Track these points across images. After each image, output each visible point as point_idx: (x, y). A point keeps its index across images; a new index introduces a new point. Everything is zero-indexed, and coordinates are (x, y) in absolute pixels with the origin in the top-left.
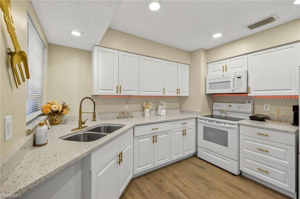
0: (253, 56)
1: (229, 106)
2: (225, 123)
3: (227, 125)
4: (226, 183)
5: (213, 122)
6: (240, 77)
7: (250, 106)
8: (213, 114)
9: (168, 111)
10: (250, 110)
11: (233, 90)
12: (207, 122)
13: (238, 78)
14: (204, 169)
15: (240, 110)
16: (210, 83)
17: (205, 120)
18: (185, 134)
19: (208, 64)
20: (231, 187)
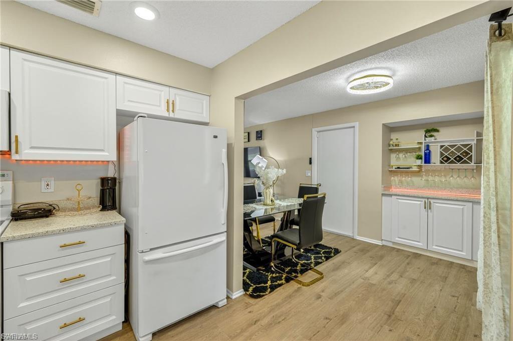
7: (8, 185)
10: (9, 197)
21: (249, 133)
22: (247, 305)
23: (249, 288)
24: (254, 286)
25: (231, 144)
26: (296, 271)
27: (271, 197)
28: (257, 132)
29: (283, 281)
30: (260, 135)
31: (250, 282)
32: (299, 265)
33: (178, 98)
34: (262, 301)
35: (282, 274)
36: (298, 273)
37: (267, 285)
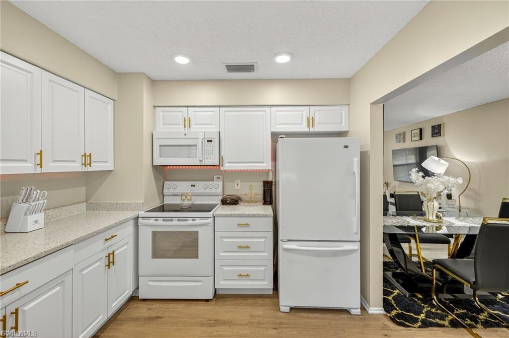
0: (226, 111)
1: (192, 186)
2: (194, 219)
3: (198, 221)
4: (202, 324)
5: (172, 220)
6: (211, 141)
7: (220, 183)
8: (164, 203)
9: (50, 212)
10: (220, 191)
11: (201, 161)
12: (161, 222)
13: (208, 141)
14: (160, 320)
15: (208, 191)
16: (160, 146)
17: (156, 219)
18: (113, 263)
19: (155, 107)
20: (210, 326)
21: (421, 130)
22: (385, 327)
23: (392, 310)
24: (400, 311)
25: (367, 152)
26: (475, 320)
27: (435, 212)
28: (433, 127)
29: (446, 323)
30: (437, 130)
31: (395, 305)
32: (485, 314)
33: (317, 113)
34: (405, 331)
35: (448, 313)
36: (477, 323)
37: (419, 317)
